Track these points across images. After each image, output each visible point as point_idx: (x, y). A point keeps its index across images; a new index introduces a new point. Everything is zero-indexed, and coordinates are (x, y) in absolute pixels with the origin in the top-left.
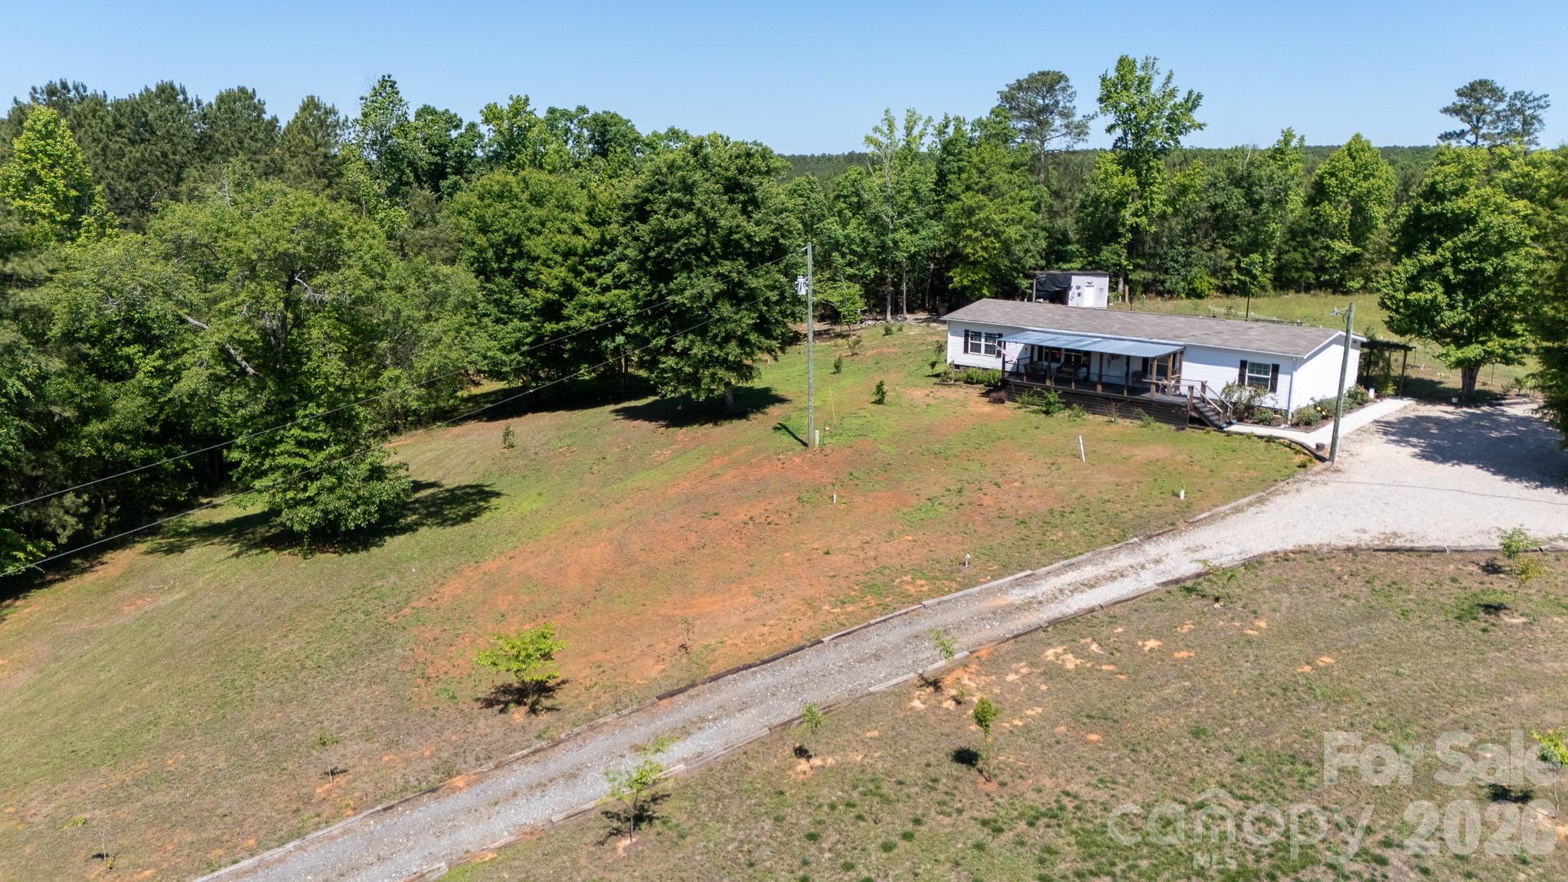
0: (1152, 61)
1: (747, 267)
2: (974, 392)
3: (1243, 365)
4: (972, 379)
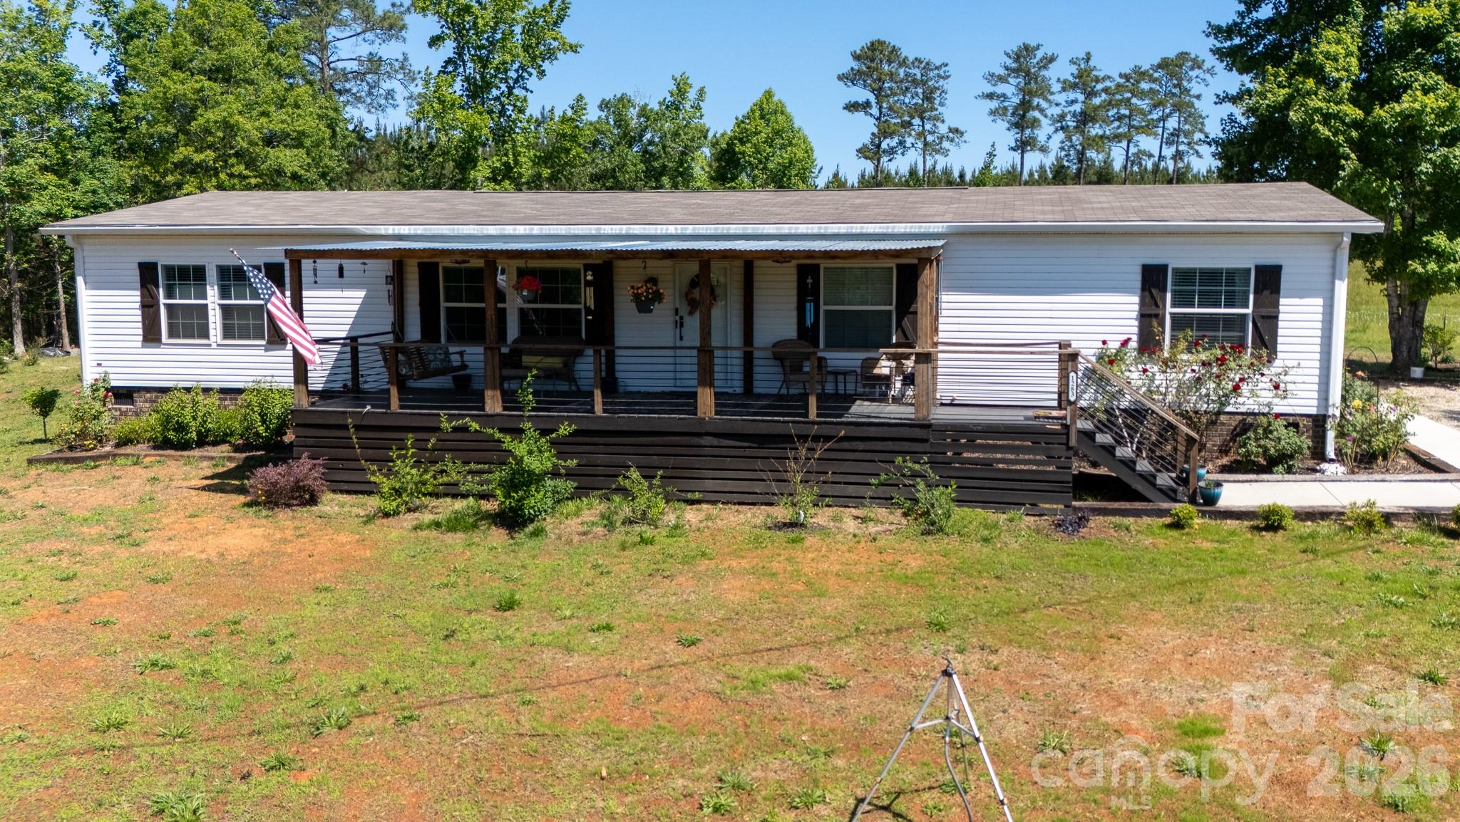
3: (1153, 278)
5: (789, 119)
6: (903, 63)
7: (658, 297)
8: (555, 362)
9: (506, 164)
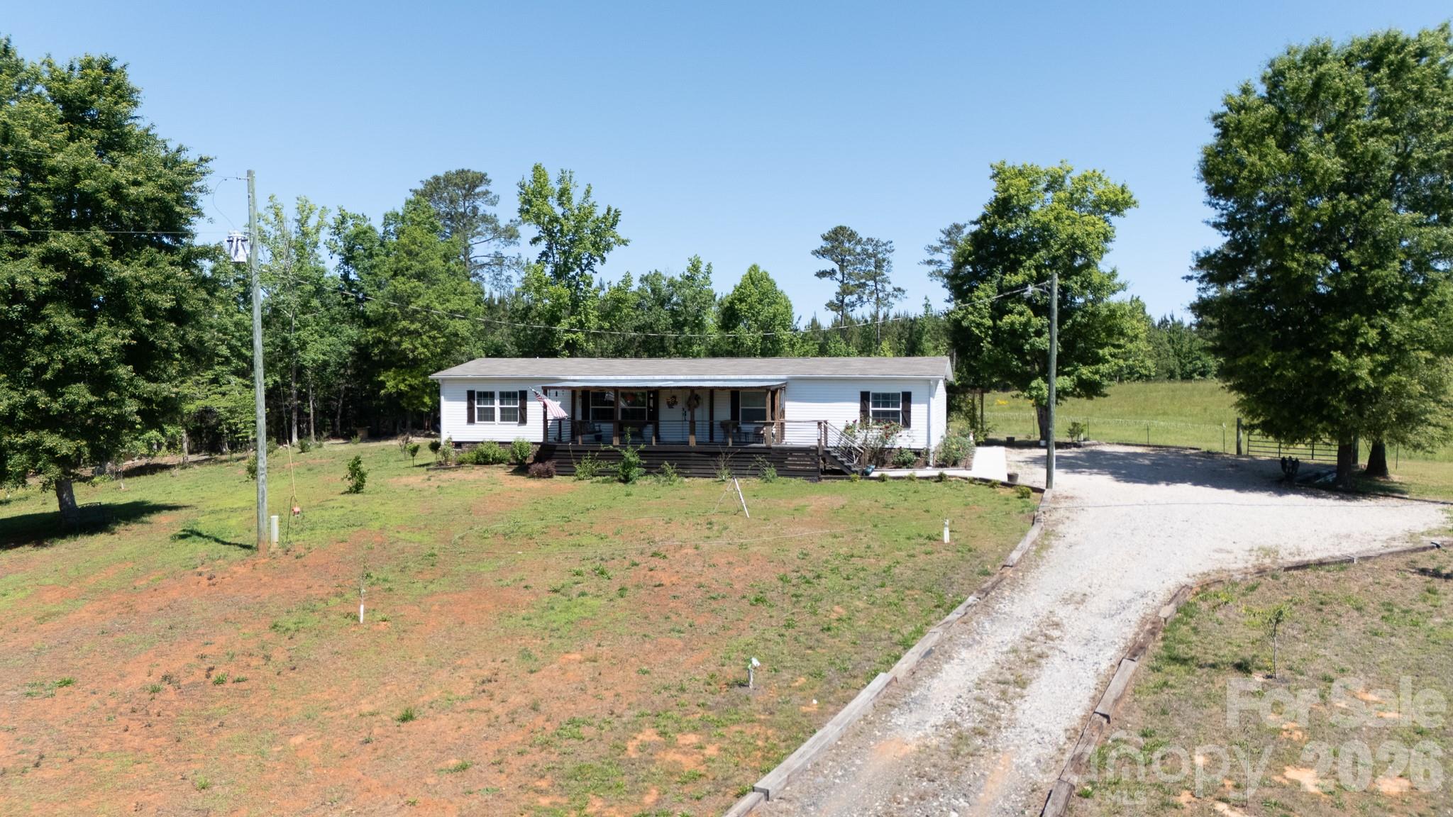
0: (568, 175)
1: (110, 243)
2: (499, 474)
3: (865, 397)
4: (486, 456)
5: (773, 284)
6: (859, 242)
7: (676, 403)
8: (636, 430)
9: (580, 321)
